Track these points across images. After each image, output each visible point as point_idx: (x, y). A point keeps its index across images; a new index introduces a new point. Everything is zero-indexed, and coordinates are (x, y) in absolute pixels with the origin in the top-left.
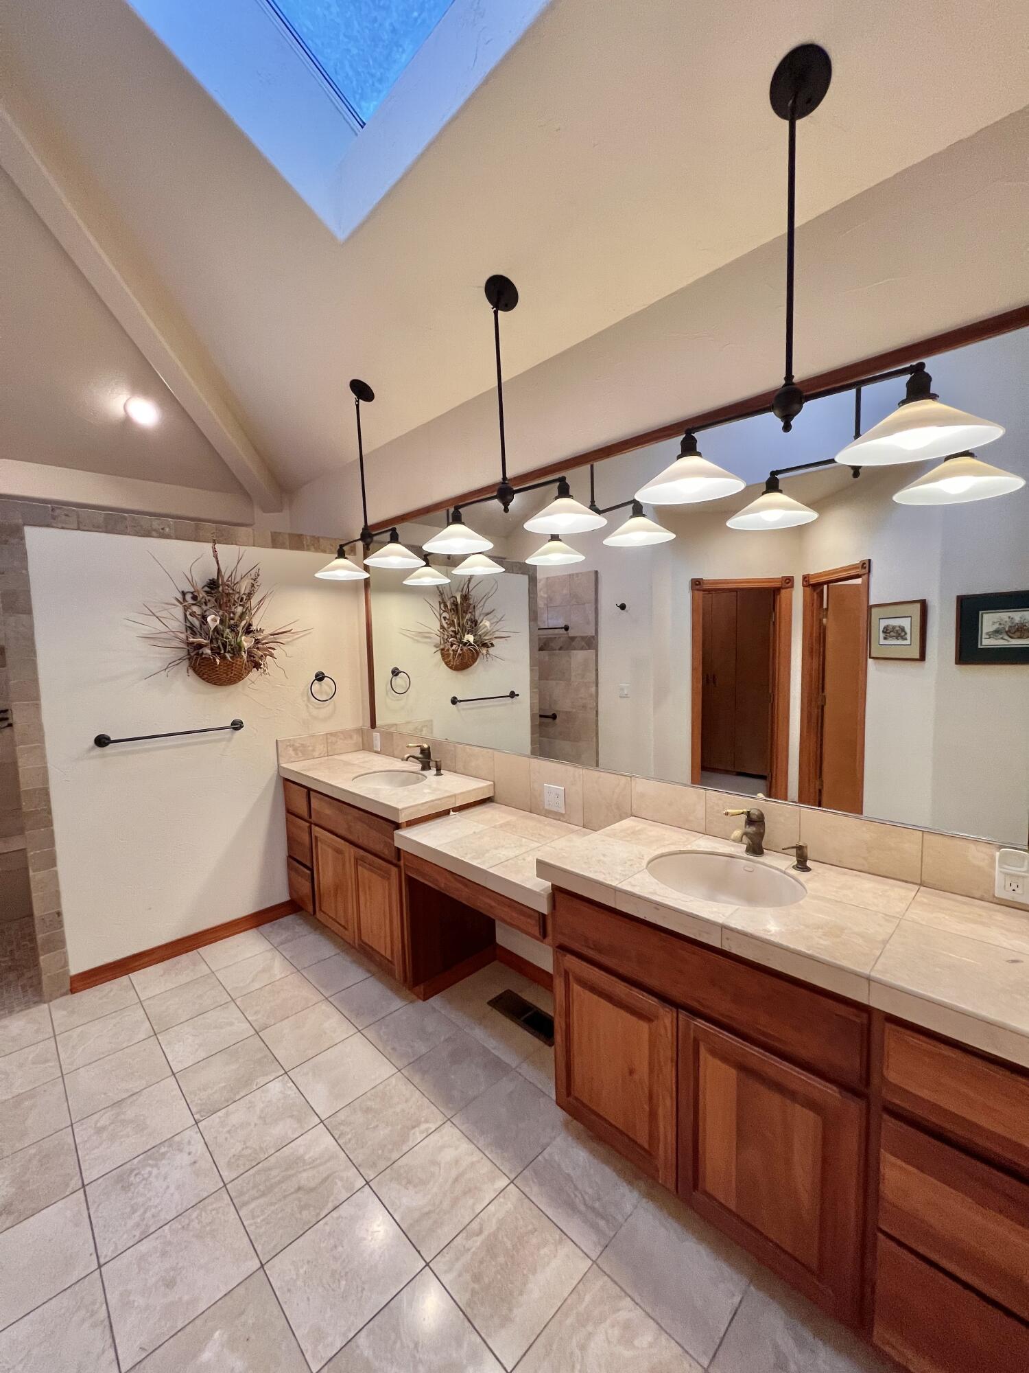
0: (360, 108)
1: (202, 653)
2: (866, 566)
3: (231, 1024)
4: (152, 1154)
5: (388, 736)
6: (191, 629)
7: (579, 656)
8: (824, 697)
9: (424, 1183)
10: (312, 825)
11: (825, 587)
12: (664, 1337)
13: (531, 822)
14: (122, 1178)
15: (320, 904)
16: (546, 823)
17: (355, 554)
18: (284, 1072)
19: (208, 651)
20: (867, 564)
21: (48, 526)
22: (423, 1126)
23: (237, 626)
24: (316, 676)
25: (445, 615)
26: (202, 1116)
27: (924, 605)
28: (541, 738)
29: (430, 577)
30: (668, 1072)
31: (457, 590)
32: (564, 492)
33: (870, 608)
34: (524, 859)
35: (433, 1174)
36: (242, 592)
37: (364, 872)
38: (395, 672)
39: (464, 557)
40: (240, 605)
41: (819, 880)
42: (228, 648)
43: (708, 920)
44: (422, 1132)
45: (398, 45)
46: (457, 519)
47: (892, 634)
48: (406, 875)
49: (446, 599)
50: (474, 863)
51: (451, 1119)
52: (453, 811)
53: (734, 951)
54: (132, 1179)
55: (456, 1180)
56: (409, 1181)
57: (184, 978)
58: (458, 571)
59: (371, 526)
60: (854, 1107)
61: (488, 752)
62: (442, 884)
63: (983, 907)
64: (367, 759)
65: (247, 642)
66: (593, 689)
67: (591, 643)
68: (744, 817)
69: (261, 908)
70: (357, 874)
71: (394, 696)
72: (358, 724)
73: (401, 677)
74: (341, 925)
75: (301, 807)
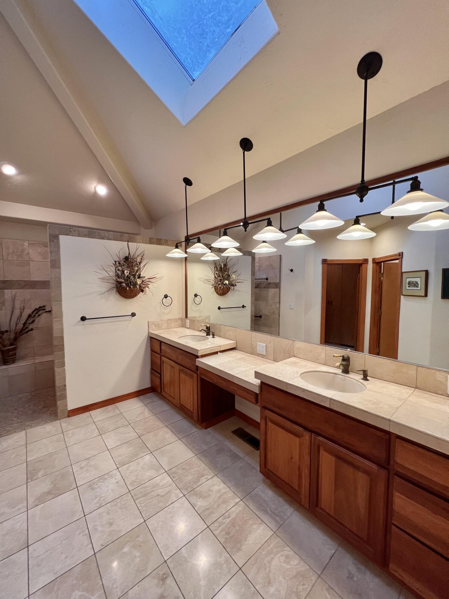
0: (193, 74)
1: (122, 285)
2: (400, 255)
3: (129, 433)
4: (102, 478)
5: (193, 321)
6: (117, 276)
7: (272, 291)
8: (381, 312)
9: (206, 497)
10: (162, 356)
11: (382, 263)
12: (302, 561)
13: (251, 358)
14: (91, 485)
15: (164, 388)
16: (258, 358)
17: (181, 247)
18: (150, 452)
19: (125, 285)
20: (401, 254)
21: (68, 235)
22: (206, 477)
23: (135, 275)
24: (164, 296)
25: (217, 272)
26: (120, 466)
27: (427, 272)
28: (255, 326)
29: (211, 257)
30: (307, 458)
31: (222, 262)
32: (270, 224)
33: (402, 273)
34: (249, 372)
35: (210, 495)
36: (138, 261)
37: (183, 376)
38: (196, 295)
39: (226, 249)
40: (137, 267)
41: (372, 385)
42: (132, 284)
43: (325, 396)
44: (205, 479)
45: (209, 51)
46: (225, 234)
47: (412, 285)
48: (200, 377)
49: (217, 266)
50: (229, 372)
51: (217, 475)
52: (220, 352)
53: (335, 409)
54: (95, 486)
55: (219, 497)
56: (200, 495)
57: (110, 414)
58: (223, 255)
59: (189, 235)
60: (383, 473)
61: (234, 329)
62: (215, 381)
63: (442, 398)
64: (183, 331)
65: (139, 281)
66: (278, 305)
67: (277, 286)
68: (342, 358)
69: (140, 389)
70: (179, 376)
71: (195, 305)
72: (180, 316)
73: (198, 298)
74: (172, 397)
75: (157, 349)
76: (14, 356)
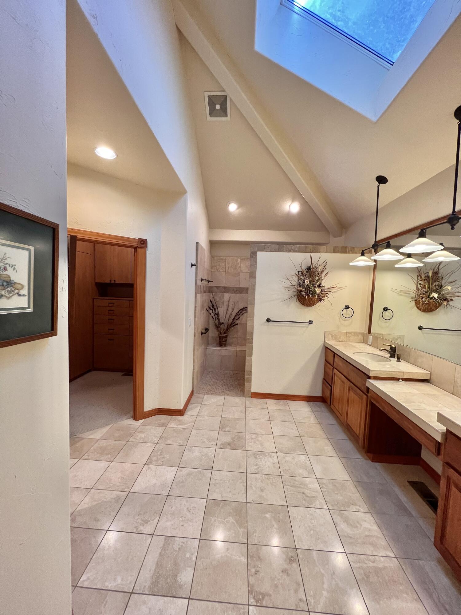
1: (302, 294)
3: (292, 429)
4: (264, 453)
5: (376, 338)
6: (299, 285)
9: (351, 525)
10: (334, 368)
15: (333, 402)
17: (369, 254)
18: (307, 454)
19: (304, 293)
21: (263, 251)
22: (357, 507)
23: (315, 284)
24: (345, 307)
25: (420, 282)
26: (278, 452)
29: (411, 263)
35: (357, 527)
36: (319, 271)
37: (352, 394)
38: (385, 309)
40: (318, 276)
42: (311, 293)
44: (356, 509)
46: (422, 235)
48: (370, 401)
49: (422, 274)
50: (404, 405)
51: (372, 514)
52: (402, 380)
54: (258, 456)
55: (368, 536)
56: (346, 521)
58: (427, 260)
59: (378, 241)
61: (429, 356)
62: (386, 410)
64: (364, 347)
65: (318, 291)
69: (311, 395)
70: (349, 393)
71: (383, 320)
72: (363, 331)
73: (389, 312)
74: (340, 414)
75: (331, 360)
76: (225, 342)
